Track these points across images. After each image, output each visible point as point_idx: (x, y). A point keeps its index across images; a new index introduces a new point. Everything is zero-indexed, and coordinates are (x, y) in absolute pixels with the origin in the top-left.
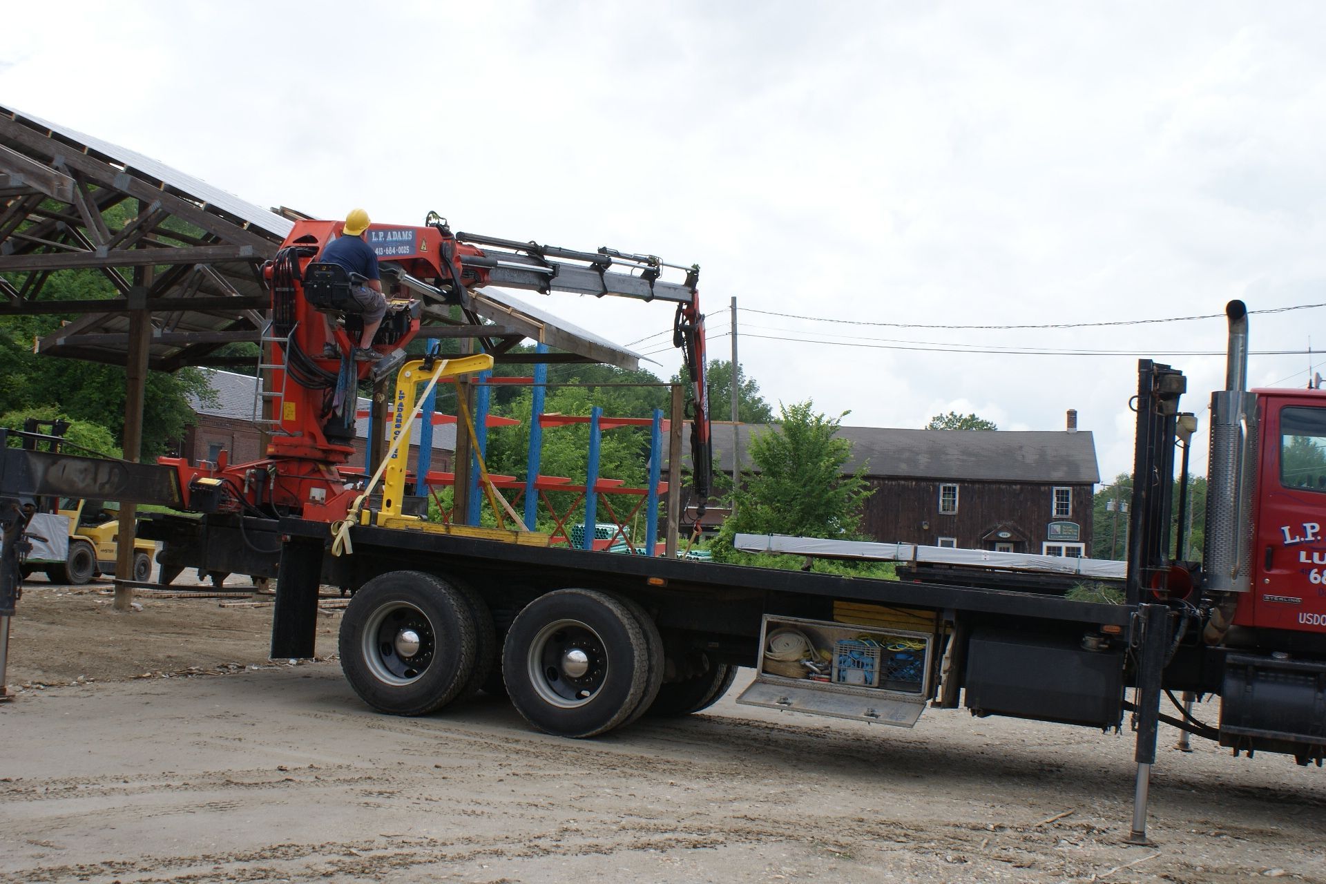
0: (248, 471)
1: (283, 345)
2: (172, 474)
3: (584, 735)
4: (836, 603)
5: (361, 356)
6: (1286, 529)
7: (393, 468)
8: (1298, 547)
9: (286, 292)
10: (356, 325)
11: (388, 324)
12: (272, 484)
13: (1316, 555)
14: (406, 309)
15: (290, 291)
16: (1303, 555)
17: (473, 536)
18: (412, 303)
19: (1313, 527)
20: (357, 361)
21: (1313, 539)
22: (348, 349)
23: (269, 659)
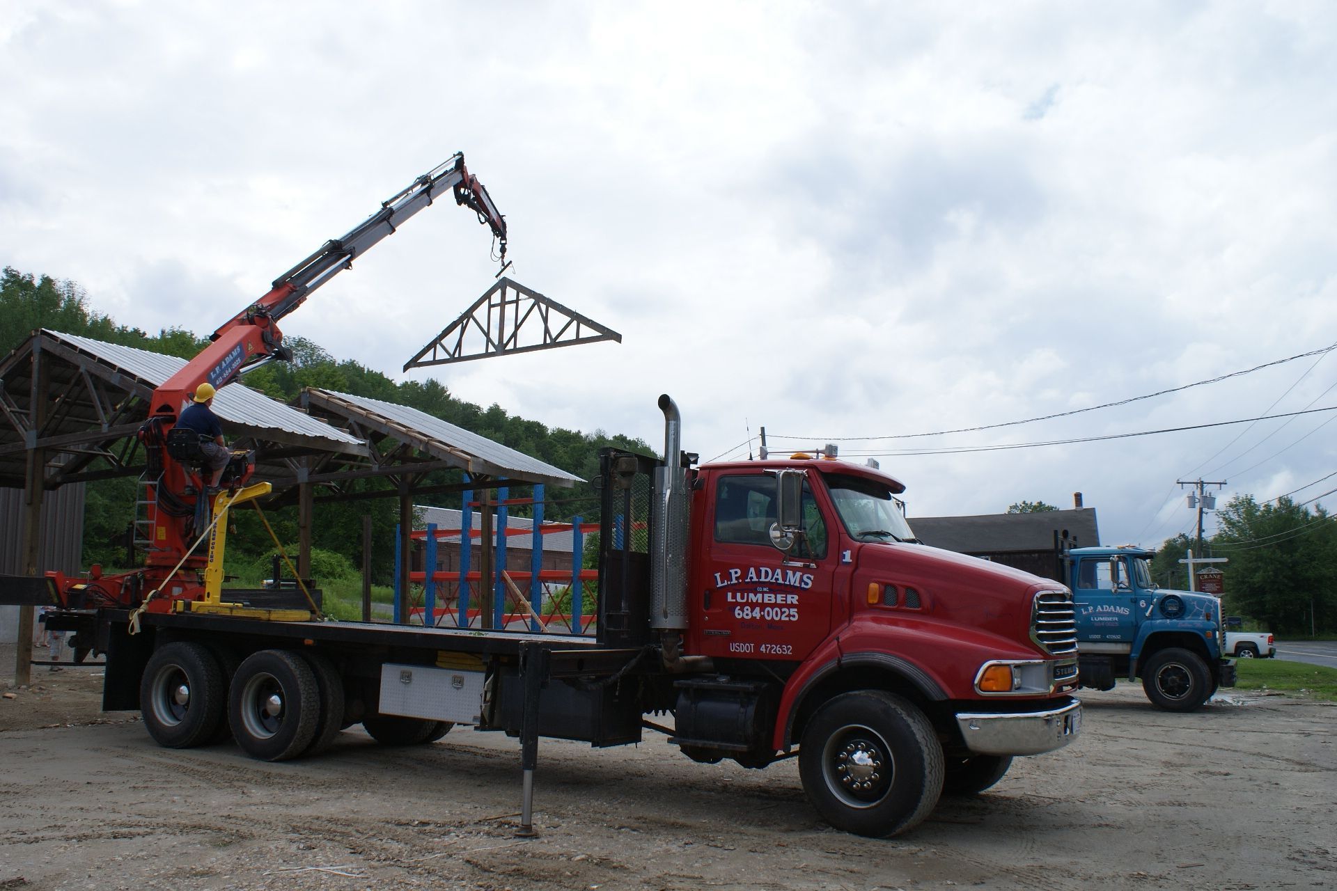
0: (126, 578)
1: (154, 487)
2: (50, 584)
3: (273, 760)
4: (439, 652)
5: (212, 492)
6: (718, 575)
7: (211, 570)
8: (725, 589)
9: (155, 449)
10: (207, 471)
11: (231, 468)
12: (142, 586)
13: (739, 595)
14: (244, 458)
15: (159, 448)
16: (730, 595)
17: (245, 615)
18: (249, 452)
19: (736, 573)
20: (209, 496)
21: (736, 582)
22: (201, 488)
23: (100, 711)
